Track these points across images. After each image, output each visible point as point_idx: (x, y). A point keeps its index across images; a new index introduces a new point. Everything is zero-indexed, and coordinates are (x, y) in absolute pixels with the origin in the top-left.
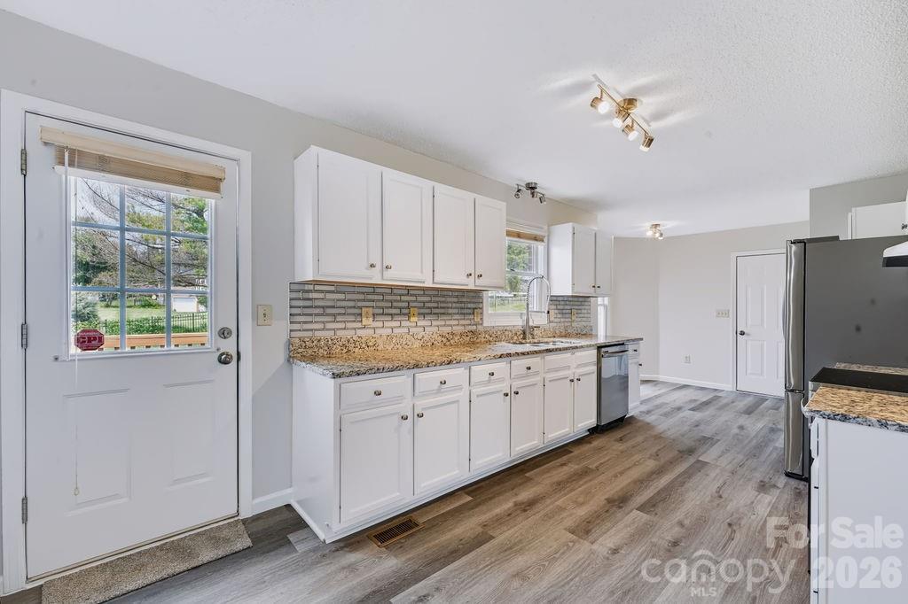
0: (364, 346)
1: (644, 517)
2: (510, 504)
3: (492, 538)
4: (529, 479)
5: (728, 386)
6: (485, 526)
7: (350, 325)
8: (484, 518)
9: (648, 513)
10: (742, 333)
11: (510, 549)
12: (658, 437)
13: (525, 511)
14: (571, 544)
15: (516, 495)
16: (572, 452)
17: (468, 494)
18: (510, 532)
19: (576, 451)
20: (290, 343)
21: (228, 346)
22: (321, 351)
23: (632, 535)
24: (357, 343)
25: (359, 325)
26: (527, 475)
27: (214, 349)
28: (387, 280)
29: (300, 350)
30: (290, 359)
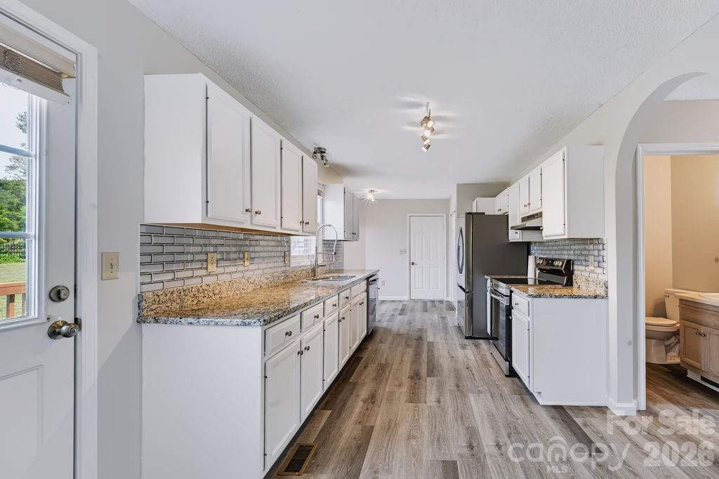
0: (211, 294)
1: (435, 379)
2: (360, 404)
3: (372, 428)
4: (355, 384)
5: (406, 298)
6: (360, 422)
7: (197, 273)
8: (354, 417)
9: (434, 376)
10: (413, 264)
11: (390, 428)
12: (398, 335)
13: (374, 403)
14: (417, 408)
15: (358, 396)
16: (362, 358)
17: (325, 408)
18: (379, 419)
19: (365, 356)
20: (141, 298)
21: (63, 312)
22: (174, 304)
23: (438, 390)
24: (206, 292)
25: (203, 272)
26: (351, 381)
27: (44, 320)
28: (257, 225)
29: (153, 307)
30: (141, 320)
